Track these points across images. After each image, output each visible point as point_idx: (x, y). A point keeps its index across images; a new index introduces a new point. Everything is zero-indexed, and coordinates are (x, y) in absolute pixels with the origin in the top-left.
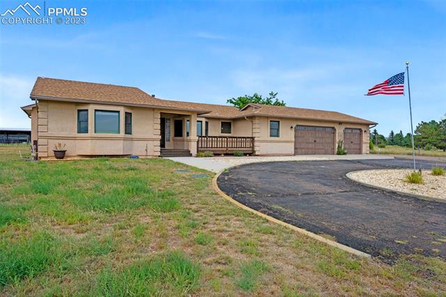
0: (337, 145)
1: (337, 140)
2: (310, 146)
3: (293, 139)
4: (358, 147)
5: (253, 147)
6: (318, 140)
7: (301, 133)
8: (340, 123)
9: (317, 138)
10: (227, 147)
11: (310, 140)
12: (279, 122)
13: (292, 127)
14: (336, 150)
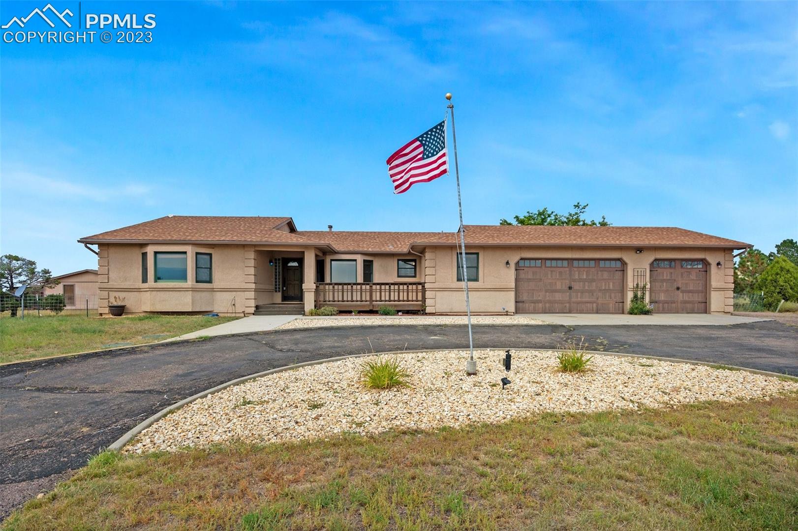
0: (630, 295)
1: (630, 284)
2: (558, 296)
3: (513, 285)
4: (698, 298)
5: (424, 299)
6: (576, 286)
7: (534, 273)
8: (639, 250)
9: (574, 281)
10: (371, 300)
11: (559, 286)
12: (477, 254)
13: (507, 263)
14: (628, 304)
